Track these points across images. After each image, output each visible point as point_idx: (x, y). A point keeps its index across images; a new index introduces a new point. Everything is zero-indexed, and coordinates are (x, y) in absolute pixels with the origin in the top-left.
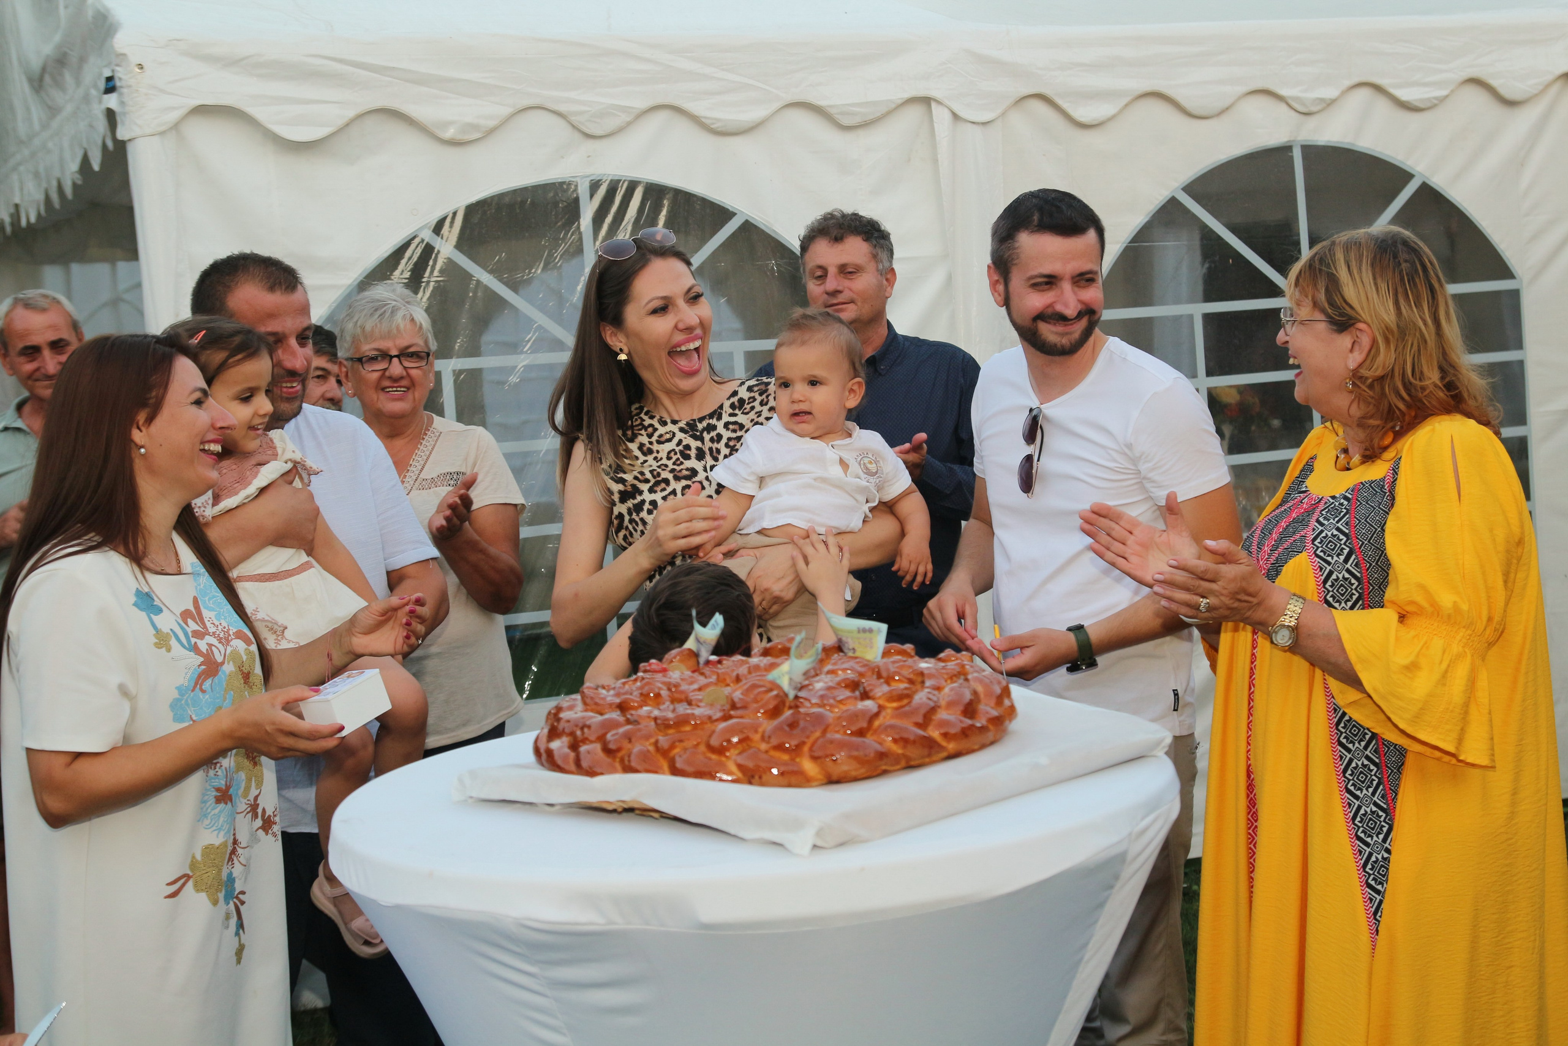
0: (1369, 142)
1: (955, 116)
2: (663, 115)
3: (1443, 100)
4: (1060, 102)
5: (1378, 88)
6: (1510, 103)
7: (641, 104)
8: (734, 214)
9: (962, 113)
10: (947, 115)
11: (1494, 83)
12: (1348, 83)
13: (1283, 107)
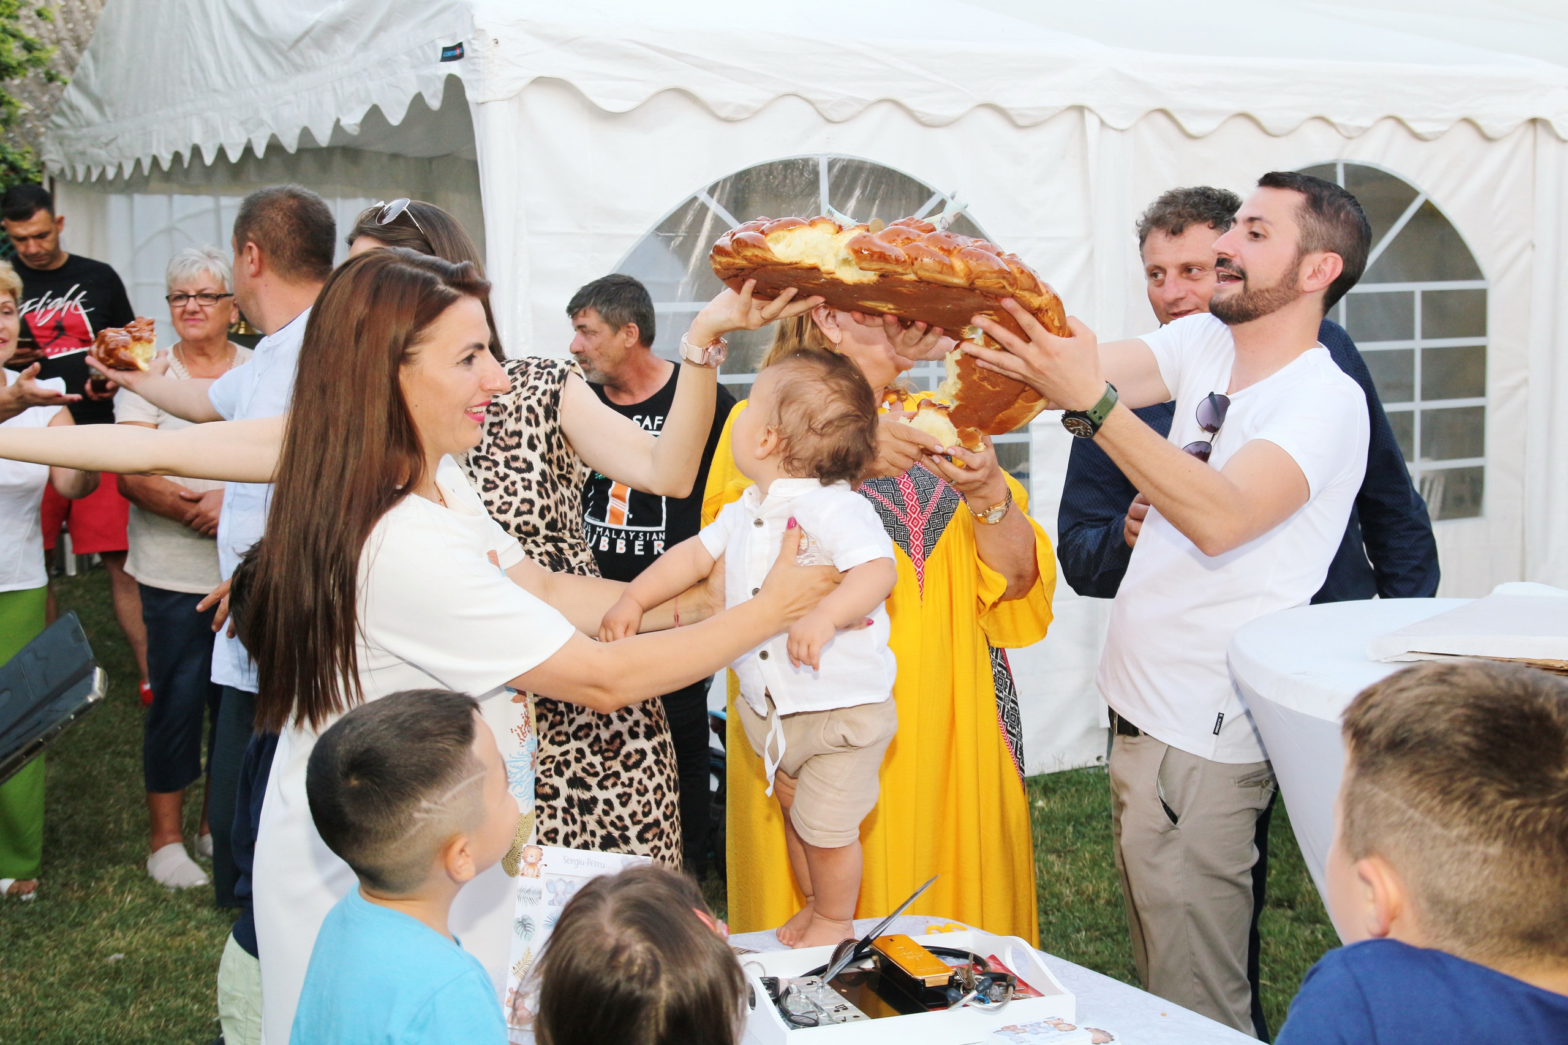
0: (1390, 164)
1: (1102, 123)
2: (885, 108)
3: (1443, 133)
4: (1177, 116)
5: (1399, 121)
6: (1488, 139)
7: (872, 97)
8: (934, 193)
9: (1108, 121)
10: (1096, 122)
11: (1481, 122)
12: (1379, 115)
13: (1333, 131)
